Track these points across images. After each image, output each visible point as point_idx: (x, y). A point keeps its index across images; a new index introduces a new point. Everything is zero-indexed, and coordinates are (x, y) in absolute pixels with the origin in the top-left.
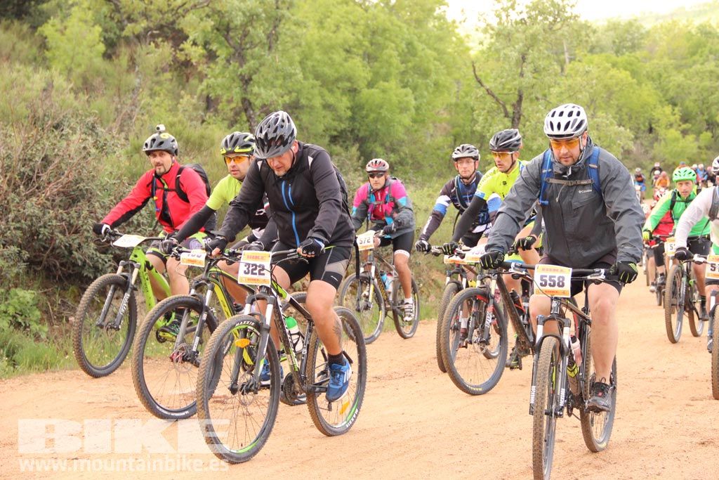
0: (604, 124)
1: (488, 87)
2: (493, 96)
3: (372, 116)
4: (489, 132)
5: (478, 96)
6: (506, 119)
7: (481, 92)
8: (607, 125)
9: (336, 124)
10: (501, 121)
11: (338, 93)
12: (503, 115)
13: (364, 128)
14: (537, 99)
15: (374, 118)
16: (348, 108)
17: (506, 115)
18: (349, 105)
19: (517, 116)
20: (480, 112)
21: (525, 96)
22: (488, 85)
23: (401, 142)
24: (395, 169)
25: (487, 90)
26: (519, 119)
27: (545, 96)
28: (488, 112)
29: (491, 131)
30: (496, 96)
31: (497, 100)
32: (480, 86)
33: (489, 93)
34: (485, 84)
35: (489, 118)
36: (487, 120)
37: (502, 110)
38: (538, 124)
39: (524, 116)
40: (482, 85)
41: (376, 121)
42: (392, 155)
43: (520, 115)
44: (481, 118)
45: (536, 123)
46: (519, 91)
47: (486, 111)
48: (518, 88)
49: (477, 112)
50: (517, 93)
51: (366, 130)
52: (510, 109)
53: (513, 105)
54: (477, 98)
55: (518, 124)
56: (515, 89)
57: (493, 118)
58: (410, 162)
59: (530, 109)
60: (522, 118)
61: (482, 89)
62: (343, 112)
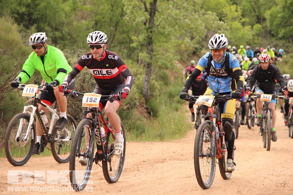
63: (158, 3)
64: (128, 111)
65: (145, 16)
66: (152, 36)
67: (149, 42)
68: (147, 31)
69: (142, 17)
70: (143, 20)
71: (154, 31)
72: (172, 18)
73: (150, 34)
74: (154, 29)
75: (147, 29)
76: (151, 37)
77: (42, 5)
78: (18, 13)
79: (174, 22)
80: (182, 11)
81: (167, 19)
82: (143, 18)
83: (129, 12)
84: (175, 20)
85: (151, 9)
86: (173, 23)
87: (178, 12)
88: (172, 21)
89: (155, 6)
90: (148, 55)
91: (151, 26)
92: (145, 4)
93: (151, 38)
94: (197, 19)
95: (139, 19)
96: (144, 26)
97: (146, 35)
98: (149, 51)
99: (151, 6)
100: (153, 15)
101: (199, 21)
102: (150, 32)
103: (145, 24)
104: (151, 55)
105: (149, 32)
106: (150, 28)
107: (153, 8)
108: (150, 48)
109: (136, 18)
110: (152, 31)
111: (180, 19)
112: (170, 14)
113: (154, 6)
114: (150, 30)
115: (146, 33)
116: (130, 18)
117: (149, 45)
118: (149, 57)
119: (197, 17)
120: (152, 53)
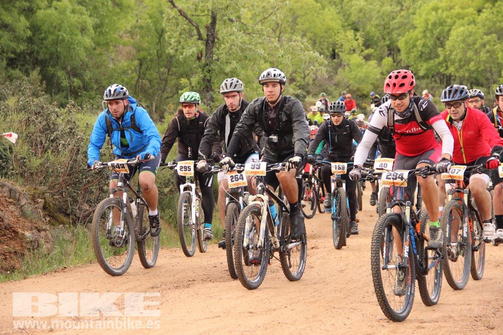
0: (299, 48)
1: (180, 8)
2: (187, 18)
3: (51, 38)
4: (182, 54)
5: (171, 17)
6: (200, 42)
7: (173, 13)
8: (301, 49)
9: (13, 45)
10: (195, 44)
11: (15, 12)
12: (196, 37)
13: (44, 50)
14: (231, 21)
15: (53, 40)
16: (27, 28)
17: (200, 38)
18: (28, 24)
19: (211, 39)
20: (172, 35)
21: (218, 16)
22: (180, 5)
23: (85, 66)
24: (79, 94)
25: (180, 11)
26: (213, 42)
27: (239, 18)
28: (181, 34)
29: (184, 54)
30: (189, 17)
31: (190, 21)
32: (172, 7)
33: (181, 14)
34: (177, 4)
35: (182, 40)
36: (180, 42)
37: (195, 32)
38: (233, 47)
39: (218, 39)
40: (174, 6)
41: (56, 43)
42: (75, 80)
43: (214, 38)
44: (173, 40)
45: (231, 46)
46: (213, 13)
47: (178, 33)
48: (210, 8)
49: (169, 33)
50: (210, 14)
51: (46, 53)
52: (203, 32)
53: (207, 27)
54: (170, 20)
55: (213, 47)
56: (208, 10)
57: (186, 41)
58: (95, 87)
59: (225, 32)
60: (216, 40)
61: (175, 10)
62: (22, 32)
63: (217, 26)
64: (171, 196)
65: (197, 46)
66: (211, 77)
67: (207, 87)
68: (203, 70)
69: (193, 47)
70: (193, 53)
71: (214, 70)
72: (237, 49)
73: (206, 73)
74: (213, 66)
75: (202, 67)
76: (209, 78)
77: (50, 40)
78: (14, 52)
79: (240, 54)
80: (254, 37)
81: (231, 49)
82: (194, 49)
83: (175, 42)
84: (242, 50)
85: (207, 35)
86: (240, 56)
87: (246, 38)
88: (238, 52)
89: (214, 31)
90: (206, 107)
91: (208, 62)
92: (197, 28)
93: (209, 81)
94: (278, 48)
95: (188, 51)
96: (198, 62)
97: (202, 76)
98: (207, 101)
99: (208, 32)
100: (211, 45)
101: (280, 51)
102: (207, 72)
103: (199, 59)
104: (210, 107)
105: (205, 71)
106: (207, 65)
107: (210, 34)
108: (208, 95)
109: (184, 50)
110: (210, 69)
111: (250, 49)
112: (234, 41)
113: (212, 30)
114: (207, 67)
115: (201, 73)
116: (177, 50)
117: (208, 92)
118: (208, 109)
119: (278, 46)
120: (212, 104)
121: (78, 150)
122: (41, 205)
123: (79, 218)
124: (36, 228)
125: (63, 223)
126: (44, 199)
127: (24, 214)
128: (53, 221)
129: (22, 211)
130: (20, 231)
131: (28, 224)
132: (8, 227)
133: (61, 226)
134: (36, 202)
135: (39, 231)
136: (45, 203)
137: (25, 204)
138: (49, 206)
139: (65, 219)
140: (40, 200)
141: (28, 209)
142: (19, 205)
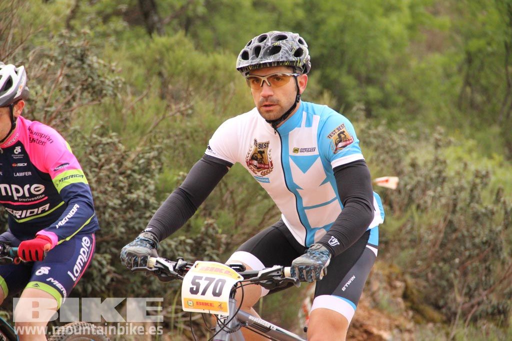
121: (455, 205)
122: (400, 292)
123: (455, 314)
124: (397, 327)
125: (433, 321)
126: (405, 281)
127: (376, 305)
128: (418, 317)
129: (374, 300)
130: (375, 331)
131: (384, 320)
132: (358, 324)
133: (430, 325)
134: (393, 287)
135: (401, 331)
136: (407, 288)
137: (379, 289)
138: (412, 293)
139: (436, 315)
140: (399, 284)
141: (384, 296)
142: (369, 290)
